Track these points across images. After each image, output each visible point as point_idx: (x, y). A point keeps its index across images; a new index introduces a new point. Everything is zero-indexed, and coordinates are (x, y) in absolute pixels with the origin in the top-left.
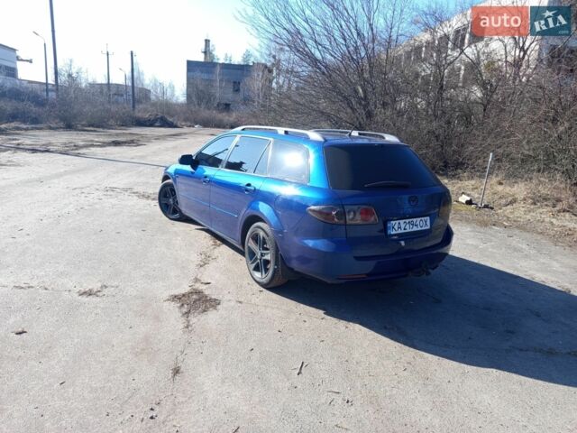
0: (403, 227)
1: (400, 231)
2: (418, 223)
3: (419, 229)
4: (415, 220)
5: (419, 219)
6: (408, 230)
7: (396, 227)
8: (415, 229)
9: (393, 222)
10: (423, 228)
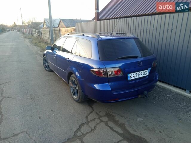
0: (135, 76)
1: (134, 78)
2: (142, 73)
3: (143, 76)
4: (141, 72)
5: (143, 72)
6: (138, 77)
7: (132, 76)
8: (141, 76)
9: (131, 74)
10: (145, 75)
